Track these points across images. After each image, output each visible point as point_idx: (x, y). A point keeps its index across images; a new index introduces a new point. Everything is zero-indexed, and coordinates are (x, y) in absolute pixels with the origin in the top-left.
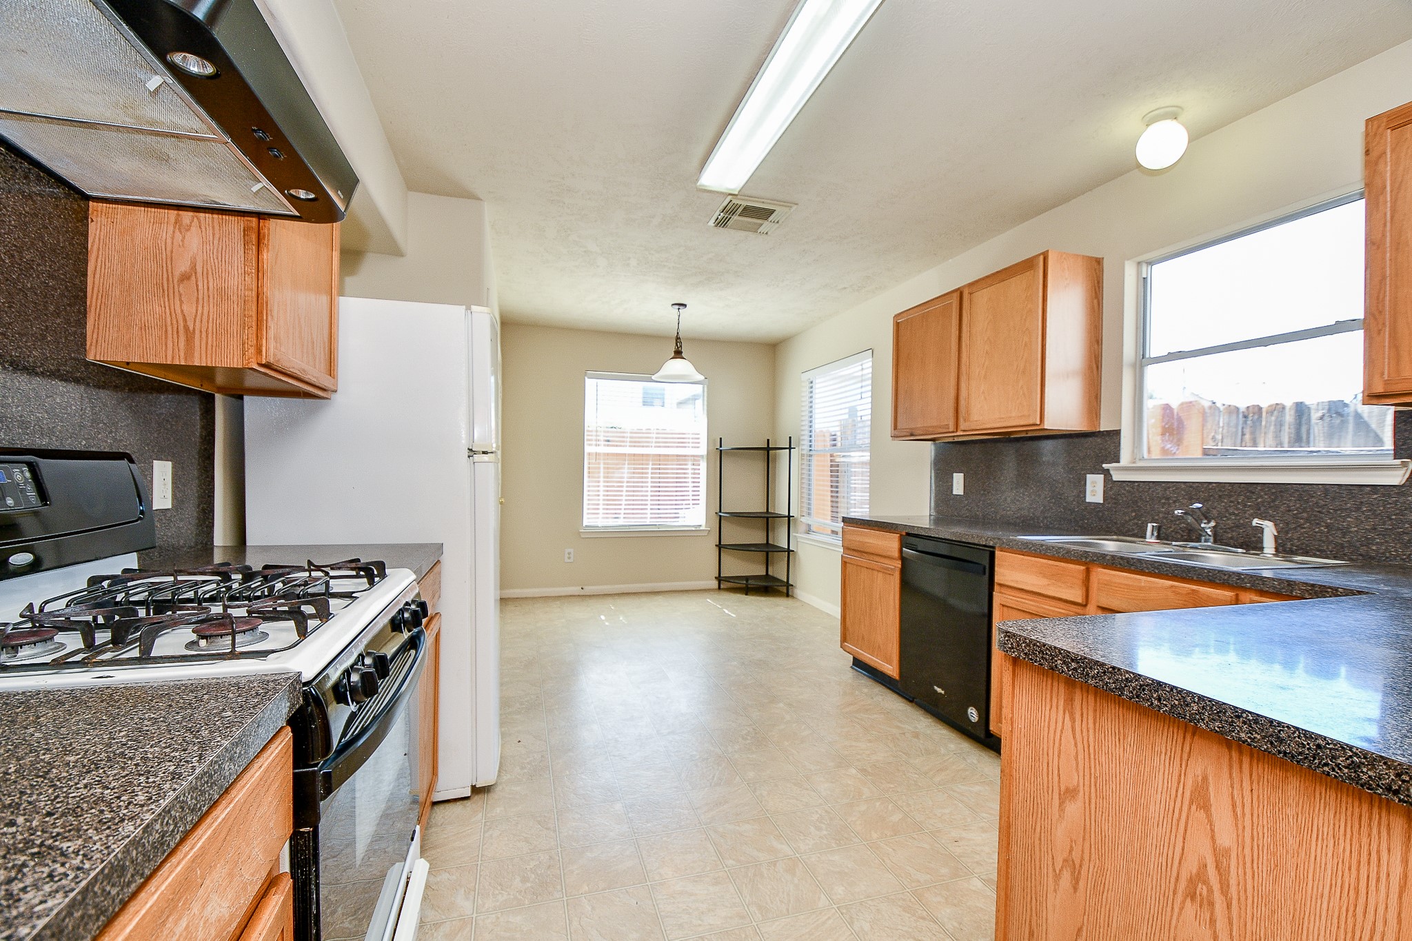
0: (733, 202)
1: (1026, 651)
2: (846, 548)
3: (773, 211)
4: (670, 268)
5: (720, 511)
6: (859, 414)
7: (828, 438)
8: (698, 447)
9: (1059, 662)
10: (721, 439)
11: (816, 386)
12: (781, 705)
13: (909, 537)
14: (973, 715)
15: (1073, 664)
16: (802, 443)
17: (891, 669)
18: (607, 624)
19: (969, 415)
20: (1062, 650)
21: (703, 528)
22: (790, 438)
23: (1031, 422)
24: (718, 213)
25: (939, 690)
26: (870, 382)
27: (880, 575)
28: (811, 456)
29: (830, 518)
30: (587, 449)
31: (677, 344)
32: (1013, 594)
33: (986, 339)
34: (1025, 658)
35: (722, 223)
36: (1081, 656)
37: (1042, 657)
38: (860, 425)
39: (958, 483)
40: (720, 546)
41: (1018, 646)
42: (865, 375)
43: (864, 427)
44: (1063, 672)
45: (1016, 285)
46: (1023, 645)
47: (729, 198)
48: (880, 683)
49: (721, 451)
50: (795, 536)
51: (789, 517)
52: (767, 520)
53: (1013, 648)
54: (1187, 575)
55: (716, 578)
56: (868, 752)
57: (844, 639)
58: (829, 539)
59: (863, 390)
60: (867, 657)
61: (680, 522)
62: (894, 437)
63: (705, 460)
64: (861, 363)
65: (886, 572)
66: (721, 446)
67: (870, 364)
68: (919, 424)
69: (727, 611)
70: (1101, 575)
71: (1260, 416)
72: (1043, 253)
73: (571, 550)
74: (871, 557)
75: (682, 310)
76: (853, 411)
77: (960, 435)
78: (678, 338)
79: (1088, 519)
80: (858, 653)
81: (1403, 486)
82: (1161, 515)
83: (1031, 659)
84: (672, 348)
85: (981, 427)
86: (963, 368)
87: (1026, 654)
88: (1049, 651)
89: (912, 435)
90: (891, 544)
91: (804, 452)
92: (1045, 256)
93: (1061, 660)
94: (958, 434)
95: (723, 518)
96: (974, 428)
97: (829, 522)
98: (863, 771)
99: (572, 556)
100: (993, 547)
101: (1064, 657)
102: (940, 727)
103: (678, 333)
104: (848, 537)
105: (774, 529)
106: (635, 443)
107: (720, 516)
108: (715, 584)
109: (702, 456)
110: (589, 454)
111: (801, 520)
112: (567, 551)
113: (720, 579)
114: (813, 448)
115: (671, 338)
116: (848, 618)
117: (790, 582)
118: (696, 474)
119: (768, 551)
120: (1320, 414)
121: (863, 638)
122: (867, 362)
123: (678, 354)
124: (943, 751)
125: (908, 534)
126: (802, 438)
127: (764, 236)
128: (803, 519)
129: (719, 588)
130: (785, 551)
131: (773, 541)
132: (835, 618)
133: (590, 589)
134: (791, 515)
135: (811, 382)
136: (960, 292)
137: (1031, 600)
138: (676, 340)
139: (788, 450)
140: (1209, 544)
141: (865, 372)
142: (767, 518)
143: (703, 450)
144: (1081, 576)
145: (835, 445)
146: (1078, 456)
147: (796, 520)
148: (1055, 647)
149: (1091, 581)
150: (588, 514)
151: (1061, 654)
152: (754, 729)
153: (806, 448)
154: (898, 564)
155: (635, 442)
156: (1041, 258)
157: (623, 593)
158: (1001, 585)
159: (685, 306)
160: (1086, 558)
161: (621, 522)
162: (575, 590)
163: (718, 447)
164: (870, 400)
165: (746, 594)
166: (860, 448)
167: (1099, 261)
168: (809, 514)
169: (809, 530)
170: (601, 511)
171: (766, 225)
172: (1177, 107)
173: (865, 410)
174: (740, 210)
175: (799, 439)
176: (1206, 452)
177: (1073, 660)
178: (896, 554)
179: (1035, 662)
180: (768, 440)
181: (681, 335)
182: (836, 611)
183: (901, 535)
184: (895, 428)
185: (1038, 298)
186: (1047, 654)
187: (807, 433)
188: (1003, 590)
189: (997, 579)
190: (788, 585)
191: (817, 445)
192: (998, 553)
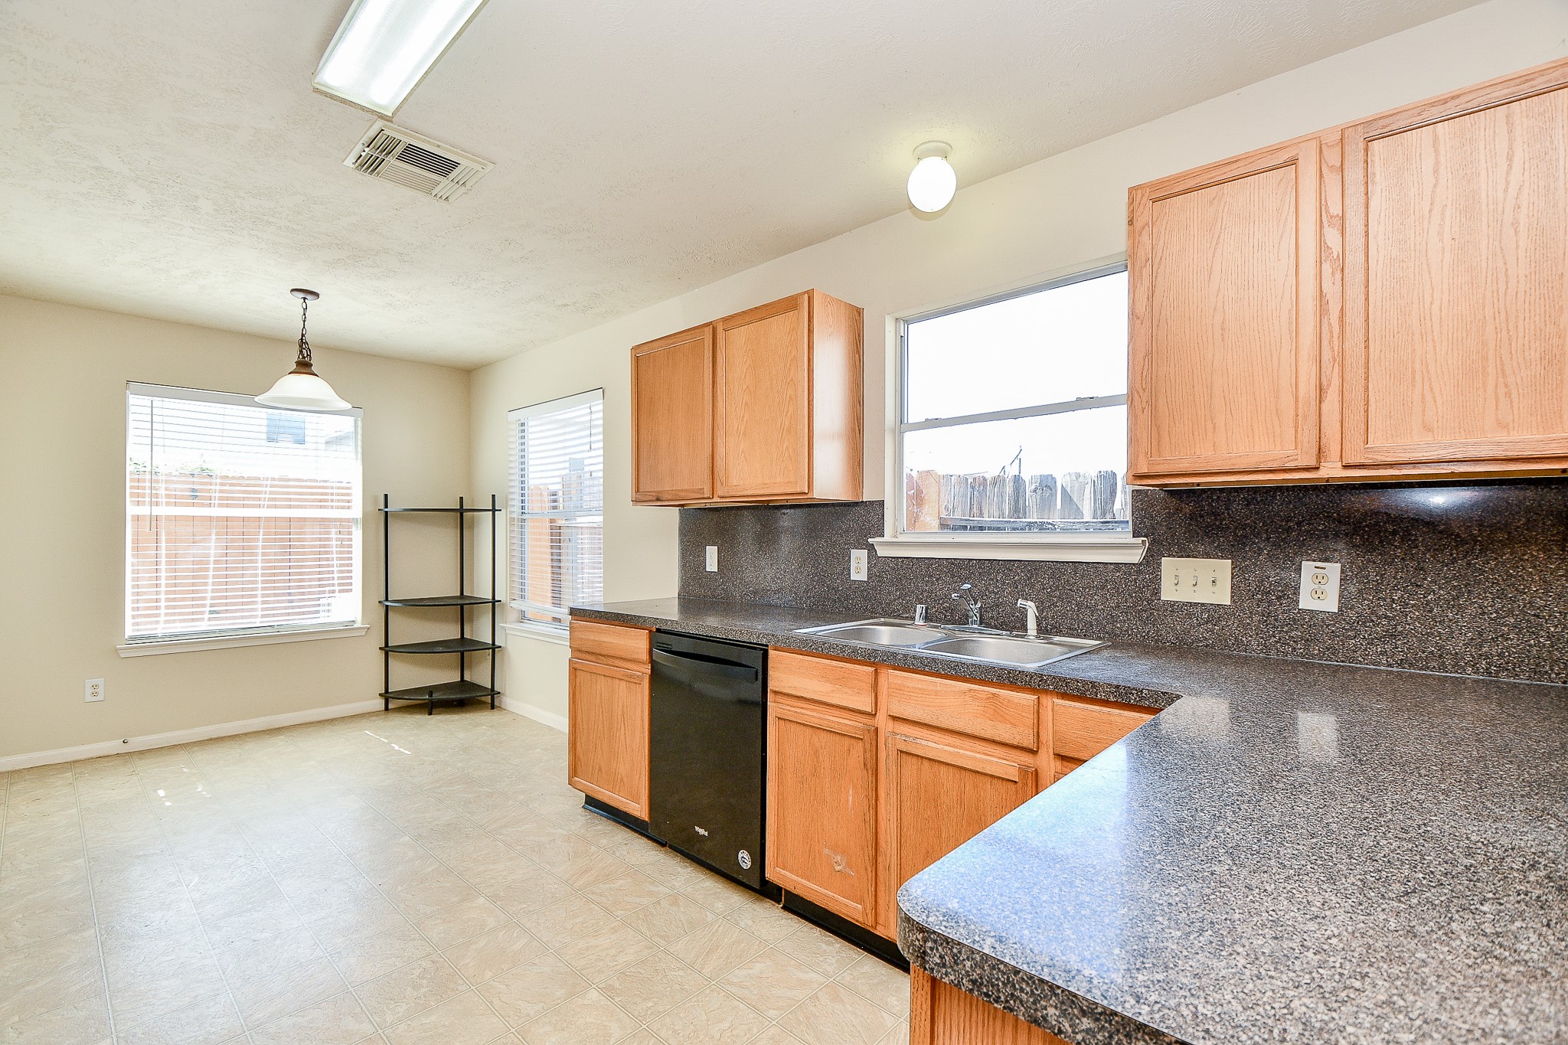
0: (387, 132)
1: (975, 976)
2: (575, 650)
3: (456, 165)
4: (280, 228)
5: (387, 600)
6: (587, 469)
7: (546, 498)
8: (349, 508)
9: (1051, 1011)
10: (386, 496)
11: (532, 430)
12: (481, 900)
13: (661, 636)
14: (745, 859)
15: (1084, 1020)
16: (510, 503)
17: (640, 809)
18: (168, 804)
19: (727, 478)
20: (1059, 987)
21: (358, 625)
22: (494, 496)
23: (799, 491)
24: (359, 147)
25: (702, 832)
26: (601, 430)
27: (623, 684)
28: (524, 520)
29: (550, 600)
30: (131, 510)
31: (301, 352)
32: (789, 703)
33: (744, 388)
34: (971, 991)
35: (370, 165)
36: (1103, 1007)
37: (1012, 995)
38: (587, 483)
39: (712, 558)
40: (387, 650)
41: (956, 962)
42: (594, 420)
43: (593, 486)
44: (1060, 1031)
45: (778, 327)
46: (968, 964)
47: (379, 124)
48: (624, 825)
49: (386, 512)
50: (503, 627)
51: (494, 602)
52: (462, 607)
53: (944, 965)
54: (985, 676)
55: (380, 695)
56: (613, 952)
57: (574, 771)
58: (550, 629)
59: (593, 439)
60: (606, 795)
61: (323, 618)
62: (636, 501)
63: (360, 526)
64: (589, 405)
65: (630, 679)
66: (386, 507)
67: (601, 407)
68: (667, 486)
69: (397, 748)
70: (892, 678)
71: (985, 486)
72: (807, 292)
73: (100, 681)
74: (610, 661)
75: (311, 302)
76: (576, 465)
77: (716, 501)
78: (302, 342)
79: (853, 599)
80: (593, 790)
81: (1141, 564)
82: (925, 594)
83: (987, 995)
84: (295, 356)
85: (741, 494)
86: (720, 421)
87: (974, 982)
88: (1028, 984)
89: (658, 499)
90: (637, 643)
91: (515, 516)
92: (810, 294)
93: (1056, 1008)
94: (715, 500)
95: (389, 608)
96: (734, 494)
97: (549, 606)
98: (608, 991)
99: (101, 690)
100: (767, 646)
101: (1063, 1003)
102: (703, 877)
103: (303, 335)
104: (578, 635)
105: (471, 621)
106: (227, 501)
107: (387, 606)
108: (380, 704)
109: (355, 520)
110: (137, 518)
111: (511, 605)
112: (89, 683)
113: (387, 696)
114: (526, 511)
115: (292, 342)
116: (578, 744)
117: (497, 689)
118: (346, 547)
119: (463, 649)
120: (1033, 487)
121: (600, 769)
122: (598, 404)
123: (304, 366)
124: (710, 917)
125: (658, 630)
126: (511, 497)
127: (442, 203)
128: (514, 604)
129: (387, 709)
130: (489, 649)
131: (472, 635)
132: (560, 732)
133: (137, 743)
134: (496, 599)
135: (523, 425)
136: (712, 326)
137: (812, 710)
138: (301, 346)
139: (491, 513)
140: (976, 626)
141: (594, 416)
142: (462, 606)
143: (357, 511)
144: (870, 679)
145: (555, 508)
146: (841, 528)
147: (503, 606)
148: (1042, 981)
149: (880, 684)
150: (134, 617)
151: (1056, 995)
152: (433, 962)
153: (517, 510)
154: (647, 670)
155: (227, 499)
156: (806, 297)
157: (211, 739)
158: (775, 693)
159: (316, 295)
160: (875, 657)
161: (204, 626)
162: (113, 746)
163: (382, 507)
164: (601, 452)
165: (430, 714)
166: (589, 511)
167: (859, 312)
168: (522, 597)
169: (523, 617)
170: (163, 611)
171: (444, 184)
172: (946, 143)
173: (595, 462)
174: (399, 150)
175: (507, 498)
176: (944, 525)
177: (1084, 1013)
178: (645, 657)
179: (997, 1002)
180: (461, 498)
181: (308, 338)
182: (561, 722)
183: (650, 631)
184: (638, 491)
185: (803, 344)
186: (1022, 990)
187: (517, 490)
188: (779, 698)
189: (771, 686)
190: (493, 693)
191: (533, 506)
192: (772, 653)
